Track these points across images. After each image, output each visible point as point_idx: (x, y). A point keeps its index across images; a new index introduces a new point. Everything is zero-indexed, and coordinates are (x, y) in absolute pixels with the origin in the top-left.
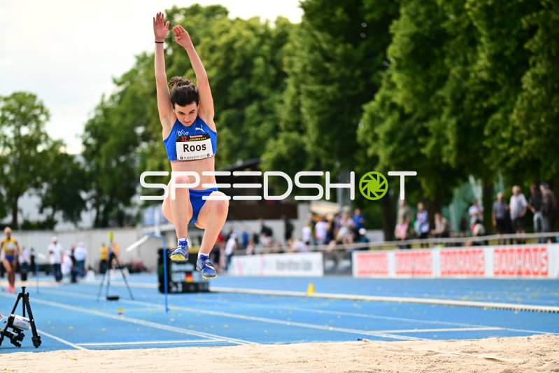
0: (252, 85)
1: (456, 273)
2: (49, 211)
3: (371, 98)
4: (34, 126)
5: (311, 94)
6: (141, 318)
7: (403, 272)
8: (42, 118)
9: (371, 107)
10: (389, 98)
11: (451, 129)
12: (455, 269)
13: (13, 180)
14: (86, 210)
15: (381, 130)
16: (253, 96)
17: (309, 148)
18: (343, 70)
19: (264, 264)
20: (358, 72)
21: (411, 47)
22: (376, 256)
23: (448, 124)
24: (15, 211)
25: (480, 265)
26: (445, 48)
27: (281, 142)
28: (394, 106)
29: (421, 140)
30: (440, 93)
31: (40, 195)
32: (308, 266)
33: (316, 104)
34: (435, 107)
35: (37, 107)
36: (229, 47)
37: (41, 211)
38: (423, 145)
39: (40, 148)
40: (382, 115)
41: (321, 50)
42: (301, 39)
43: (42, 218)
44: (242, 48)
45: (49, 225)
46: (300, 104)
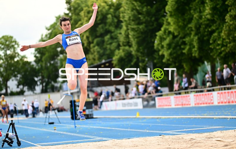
0: (107, 27)
1: (201, 104)
2: (21, 87)
3: (160, 30)
4: (12, 50)
5: (133, 29)
6: (64, 131)
7: (178, 105)
8: (16, 46)
9: (159, 33)
10: (167, 29)
11: (196, 41)
12: (201, 102)
13: (5, 74)
14: (38, 85)
15: (165, 43)
16: (108, 32)
17: (133, 53)
18: (146, 18)
19: (117, 105)
20: (153, 19)
21: (176, 6)
22: (166, 98)
23: (194, 39)
24: (7, 87)
25: (211, 100)
26: (191, 6)
27: (121, 51)
28: (170, 32)
29: (182, 47)
30: (190, 26)
31: (17, 80)
32: (136, 104)
33: (135, 33)
34: (188, 32)
35: (14, 42)
37: (18, 87)
38: (184, 49)
39: (16, 60)
40: (165, 37)
41: (137, 10)
42: (127, 6)
43: (19, 90)
44: (101, 11)
45: (21, 93)
46: (128, 34)
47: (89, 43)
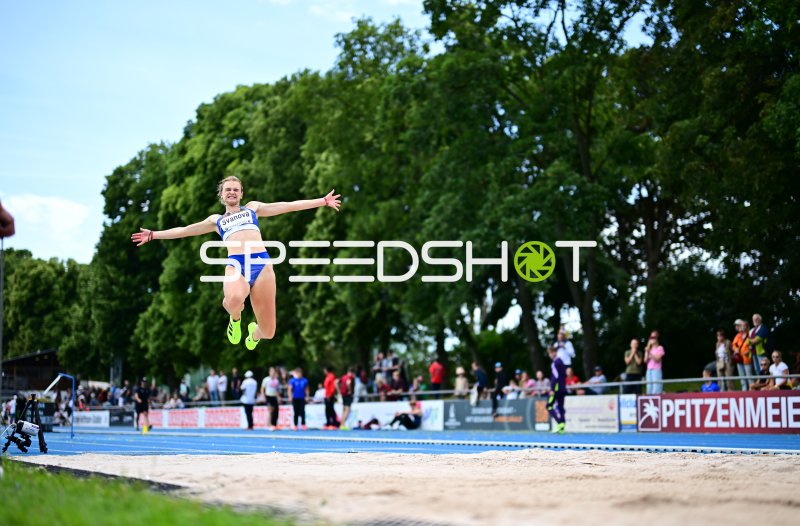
0: (50, 301)
1: (216, 425)
3: (145, 310)
5: (99, 306)
7: (174, 425)
9: (146, 315)
10: (158, 310)
12: (216, 422)
15: (151, 331)
16: (51, 309)
17: (94, 342)
18: (123, 291)
20: (133, 294)
21: (175, 277)
23: (198, 327)
25: (236, 420)
27: (73, 337)
28: (160, 315)
29: (177, 337)
30: (193, 306)
32: (98, 420)
33: (102, 313)
34: (189, 316)
36: (37, 277)
38: (178, 341)
40: (152, 321)
41: (109, 277)
44: (46, 278)
46: (90, 312)
47: (17, 324)
